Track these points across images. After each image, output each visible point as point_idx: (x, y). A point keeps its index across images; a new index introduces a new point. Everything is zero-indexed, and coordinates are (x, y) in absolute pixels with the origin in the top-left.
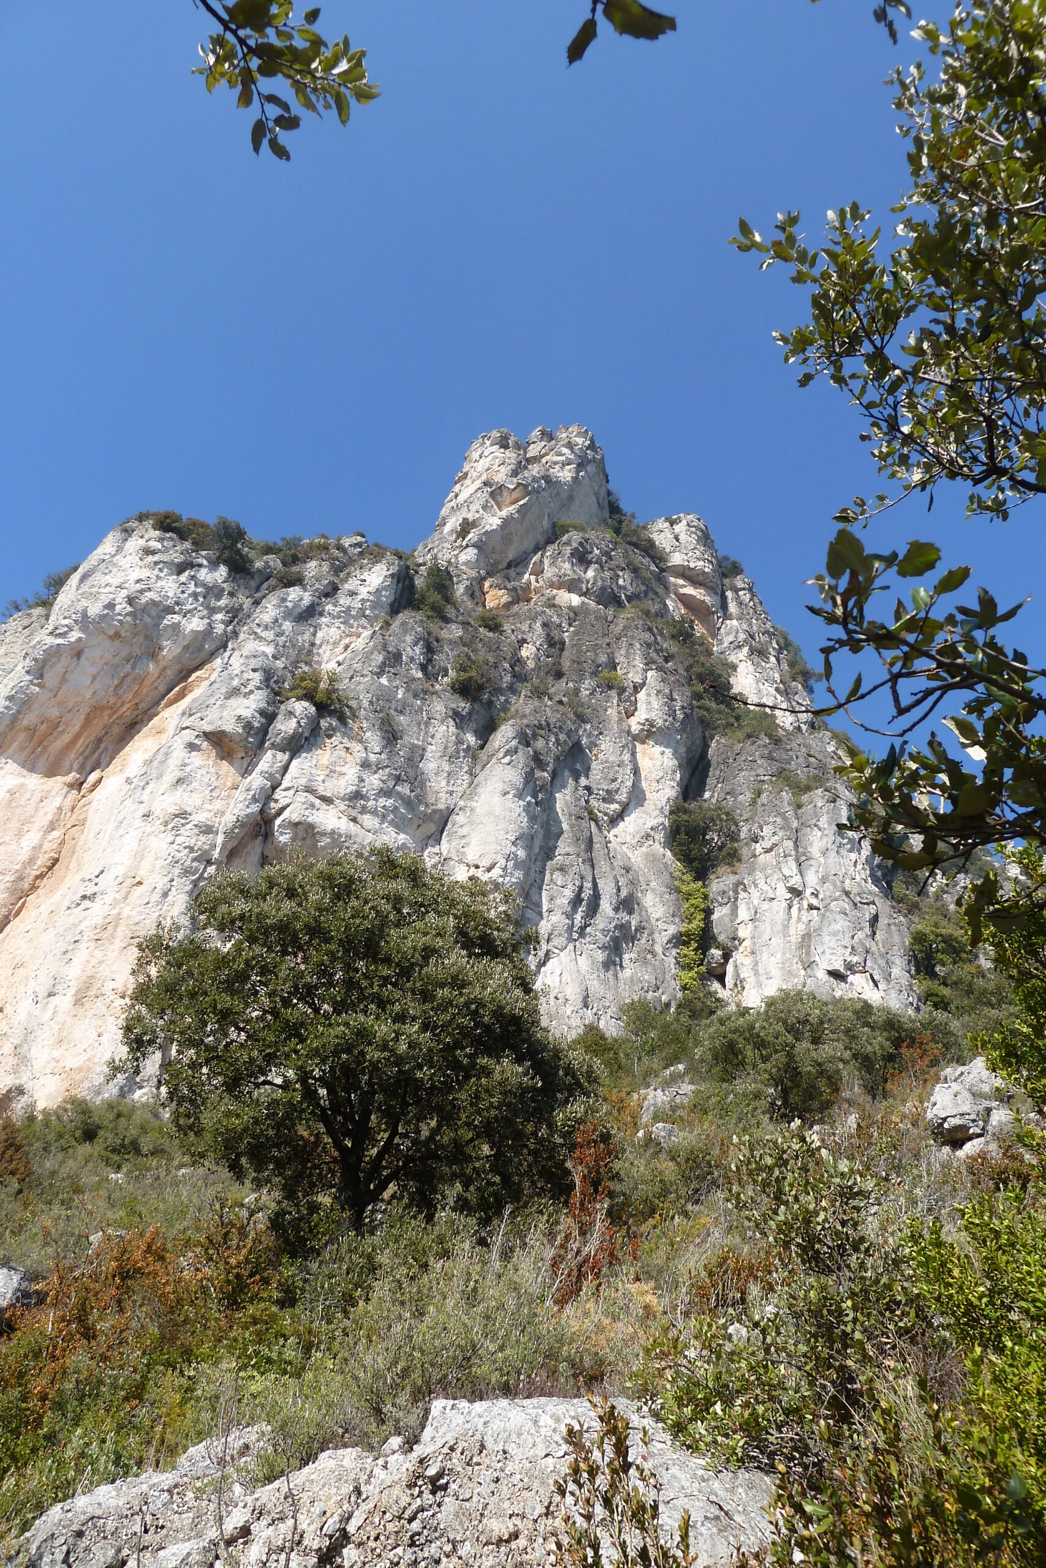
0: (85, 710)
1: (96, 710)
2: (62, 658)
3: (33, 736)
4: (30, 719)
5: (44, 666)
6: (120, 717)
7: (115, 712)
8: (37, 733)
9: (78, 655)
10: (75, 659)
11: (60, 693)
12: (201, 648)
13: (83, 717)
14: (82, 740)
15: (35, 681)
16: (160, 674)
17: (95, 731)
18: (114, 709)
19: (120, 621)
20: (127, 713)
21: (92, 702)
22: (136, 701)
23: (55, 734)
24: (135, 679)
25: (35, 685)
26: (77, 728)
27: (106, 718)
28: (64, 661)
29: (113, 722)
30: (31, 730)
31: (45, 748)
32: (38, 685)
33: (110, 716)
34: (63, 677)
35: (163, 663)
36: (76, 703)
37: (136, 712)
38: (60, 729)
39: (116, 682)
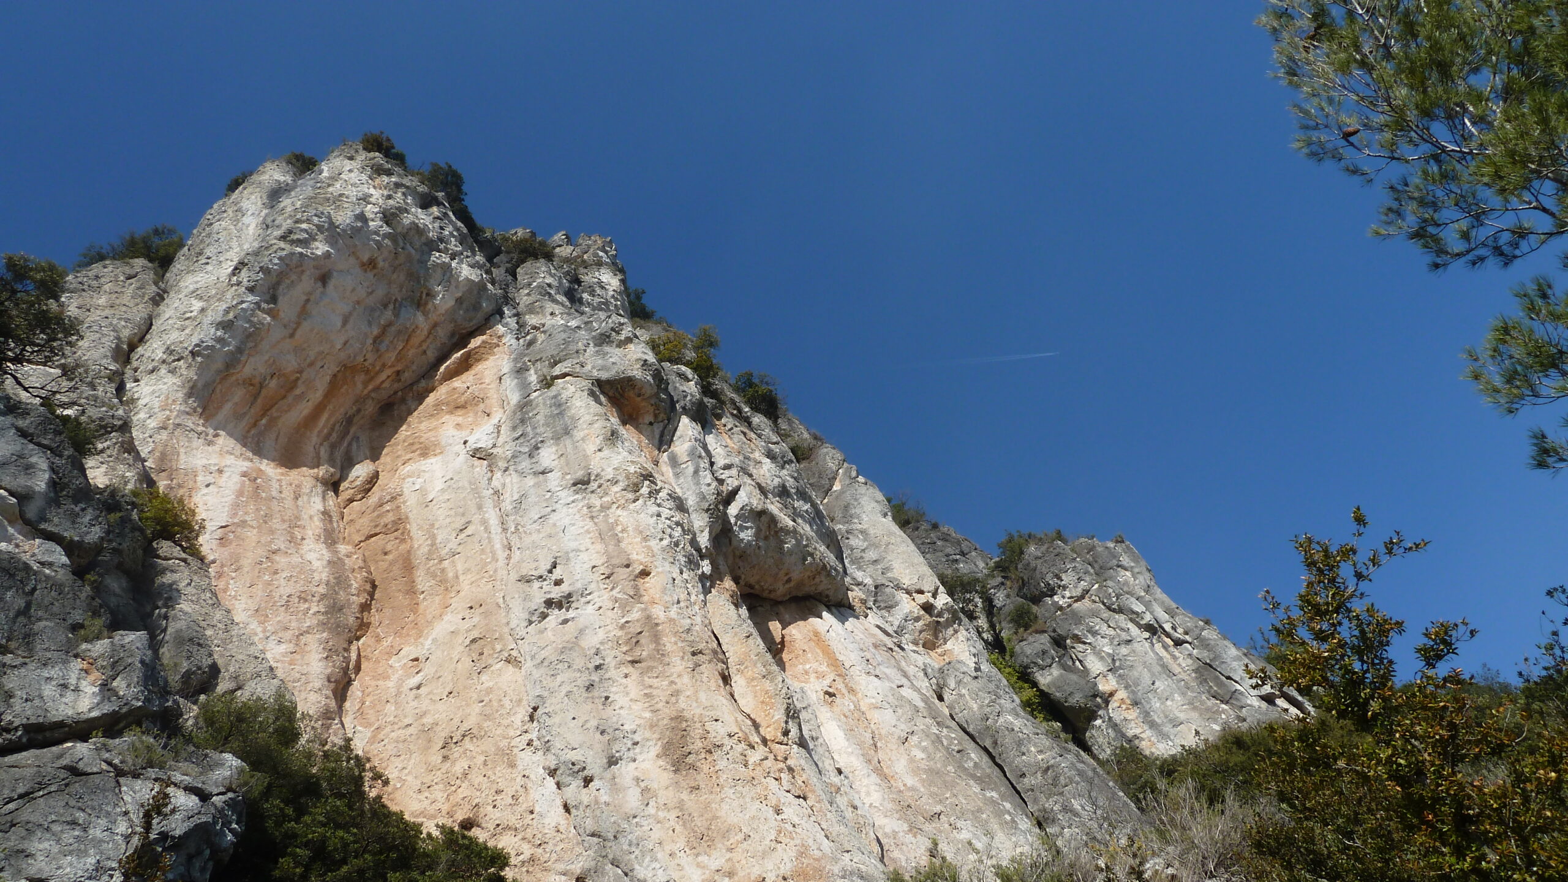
0: (332, 368)
1: (346, 371)
2: (305, 277)
3: (256, 397)
4: (253, 366)
5: (278, 283)
6: (377, 389)
7: (371, 379)
8: (264, 392)
9: (324, 279)
10: (319, 284)
11: (299, 333)
12: (476, 307)
13: (328, 378)
14: (325, 417)
15: (264, 305)
16: (430, 333)
17: (343, 405)
18: (370, 374)
19: (377, 242)
20: (386, 385)
21: (343, 355)
22: (399, 368)
23: (290, 398)
24: (399, 332)
25: (263, 311)
26: (317, 396)
27: (360, 386)
28: (306, 283)
29: (368, 396)
30: (255, 387)
31: (273, 421)
32: (269, 312)
33: (365, 384)
34: (304, 307)
35: (433, 317)
36: (321, 353)
37: (396, 385)
38: (298, 392)
39: (376, 331)
